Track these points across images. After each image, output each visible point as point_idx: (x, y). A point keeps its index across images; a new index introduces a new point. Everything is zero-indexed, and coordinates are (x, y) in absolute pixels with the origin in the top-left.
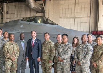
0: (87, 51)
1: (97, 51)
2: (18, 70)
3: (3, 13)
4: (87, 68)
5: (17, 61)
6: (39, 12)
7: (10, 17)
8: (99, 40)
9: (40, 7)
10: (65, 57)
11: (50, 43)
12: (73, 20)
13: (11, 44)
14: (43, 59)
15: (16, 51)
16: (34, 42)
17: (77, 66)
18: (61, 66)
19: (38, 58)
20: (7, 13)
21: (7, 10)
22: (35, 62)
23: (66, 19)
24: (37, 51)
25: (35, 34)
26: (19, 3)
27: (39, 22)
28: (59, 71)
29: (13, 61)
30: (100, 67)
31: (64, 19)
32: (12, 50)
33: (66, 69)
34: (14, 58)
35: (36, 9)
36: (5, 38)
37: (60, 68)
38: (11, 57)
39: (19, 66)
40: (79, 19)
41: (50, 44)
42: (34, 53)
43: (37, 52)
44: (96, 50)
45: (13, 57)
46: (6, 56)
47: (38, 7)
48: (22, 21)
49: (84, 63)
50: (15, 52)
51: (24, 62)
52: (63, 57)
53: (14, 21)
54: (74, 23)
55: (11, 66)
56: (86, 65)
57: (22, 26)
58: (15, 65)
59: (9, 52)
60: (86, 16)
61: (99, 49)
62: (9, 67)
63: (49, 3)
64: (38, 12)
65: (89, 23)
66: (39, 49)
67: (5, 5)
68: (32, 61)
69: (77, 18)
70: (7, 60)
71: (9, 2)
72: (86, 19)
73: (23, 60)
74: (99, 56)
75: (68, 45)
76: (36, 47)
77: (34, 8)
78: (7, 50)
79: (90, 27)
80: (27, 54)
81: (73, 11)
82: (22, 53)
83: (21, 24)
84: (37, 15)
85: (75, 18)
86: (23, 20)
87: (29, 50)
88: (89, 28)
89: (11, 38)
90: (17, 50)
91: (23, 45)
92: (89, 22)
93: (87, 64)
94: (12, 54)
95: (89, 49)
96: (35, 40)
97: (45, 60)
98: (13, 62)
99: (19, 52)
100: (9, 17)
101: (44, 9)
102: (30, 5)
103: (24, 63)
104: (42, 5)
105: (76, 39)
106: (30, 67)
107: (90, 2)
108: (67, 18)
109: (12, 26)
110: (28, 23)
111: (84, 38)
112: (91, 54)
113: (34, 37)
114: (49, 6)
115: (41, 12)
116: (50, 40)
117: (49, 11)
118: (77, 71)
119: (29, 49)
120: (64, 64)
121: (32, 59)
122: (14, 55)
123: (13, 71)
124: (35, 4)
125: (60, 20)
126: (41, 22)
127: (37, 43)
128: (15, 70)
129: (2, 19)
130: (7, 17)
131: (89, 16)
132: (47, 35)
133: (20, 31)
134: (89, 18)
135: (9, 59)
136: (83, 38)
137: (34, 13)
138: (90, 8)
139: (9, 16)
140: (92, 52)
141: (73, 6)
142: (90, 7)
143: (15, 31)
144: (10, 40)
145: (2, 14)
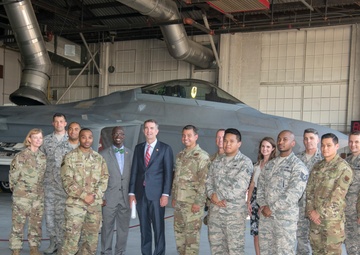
0: (291, 178)
1: (323, 179)
2: (108, 231)
3: (101, 71)
4: (289, 225)
5: (103, 206)
6: (202, 69)
7: (119, 83)
8: (329, 146)
9: (205, 54)
10: (230, 194)
11: (197, 154)
12: (298, 89)
13: (84, 157)
14: (178, 199)
15: (98, 178)
16: (151, 151)
17: (264, 221)
18: (221, 220)
19: (161, 196)
20: (111, 70)
21: (111, 61)
22: (153, 210)
23: (279, 88)
24: (160, 176)
25: (153, 129)
26: (145, 42)
27: (194, 95)
28: (215, 233)
29: (88, 204)
30: (329, 224)
31: (272, 89)
32: (87, 173)
33: (232, 227)
34: (91, 197)
35: (193, 57)
36: (71, 139)
37: (217, 225)
38: (84, 195)
39: (109, 220)
40: (317, 88)
41: (196, 159)
42: (151, 182)
43: (161, 181)
44: (321, 176)
45: (89, 194)
46: (70, 191)
47: (198, 53)
48: (144, 92)
49: (281, 213)
50: (95, 180)
51: (124, 209)
52: (224, 193)
53: (122, 93)
54: (303, 99)
55: (83, 220)
56: (286, 217)
57: (142, 108)
58: (95, 217)
59: (79, 178)
60: (338, 79)
61: (327, 173)
62: (77, 221)
63: (230, 41)
64: (198, 68)
65: (345, 99)
66: (164, 173)
67: (106, 48)
68: (144, 205)
69: (310, 84)
70: (70, 201)
71: (116, 40)
72: (335, 87)
73: (121, 202)
74: (327, 194)
75: (241, 160)
76: (155, 167)
77: (185, 55)
78: (71, 175)
79: (347, 110)
80: (133, 186)
81: (299, 64)
82: (117, 183)
83: (141, 101)
84: (197, 75)
85: (303, 83)
86: (147, 89)
87: (137, 175)
88: (344, 112)
89: (84, 141)
90: (103, 174)
91: (121, 160)
92: (345, 95)
93: (289, 214)
94: (87, 184)
95: (296, 173)
96: (153, 145)
97: (183, 204)
98: (89, 209)
99: (106, 181)
100: (116, 83)
101: (214, 58)
102: (174, 47)
103: (123, 211)
104: (210, 46)
105: (268, 144)
106: (141, 225)
107: (348, 38)
108: (282, 84)
109: (116, 107)
110: (159, 98)
111: (285, 140)
112: (302, 185)
113: (150, 137)
114: (230, 51)
115: (209, 68)
116: (198, 148)
117: (229, 65)
118: (264, 234)
119: (138, 171)
120: (227, 215)
121: (146, 199)
122: (92, 189)
123: (90, 234)
124: (190, 46)
125: (263, 89)
126: (197, 97)
127: (158, 154)
128: (94, 230)
129: (97, 86)
130: (112, 83)
131: (345, 78)
132: (190, 131)
133: (136, 121)
134: (345, 86)
135: (76, 198)
136: (282, 142)
137: (188, 71)
138: (347, 55)
139: (117, 79)
140: (304, 181)
141: (299, 52)
142: (348, 51)
143: (124, 121)
144: (82, 146)
145: (97, 73)
